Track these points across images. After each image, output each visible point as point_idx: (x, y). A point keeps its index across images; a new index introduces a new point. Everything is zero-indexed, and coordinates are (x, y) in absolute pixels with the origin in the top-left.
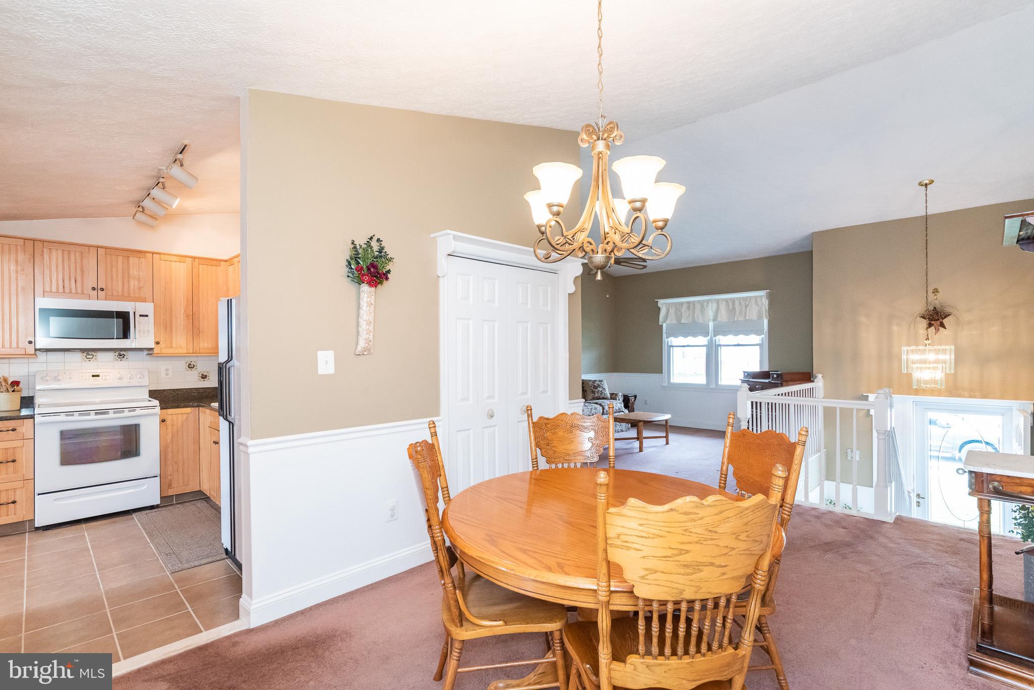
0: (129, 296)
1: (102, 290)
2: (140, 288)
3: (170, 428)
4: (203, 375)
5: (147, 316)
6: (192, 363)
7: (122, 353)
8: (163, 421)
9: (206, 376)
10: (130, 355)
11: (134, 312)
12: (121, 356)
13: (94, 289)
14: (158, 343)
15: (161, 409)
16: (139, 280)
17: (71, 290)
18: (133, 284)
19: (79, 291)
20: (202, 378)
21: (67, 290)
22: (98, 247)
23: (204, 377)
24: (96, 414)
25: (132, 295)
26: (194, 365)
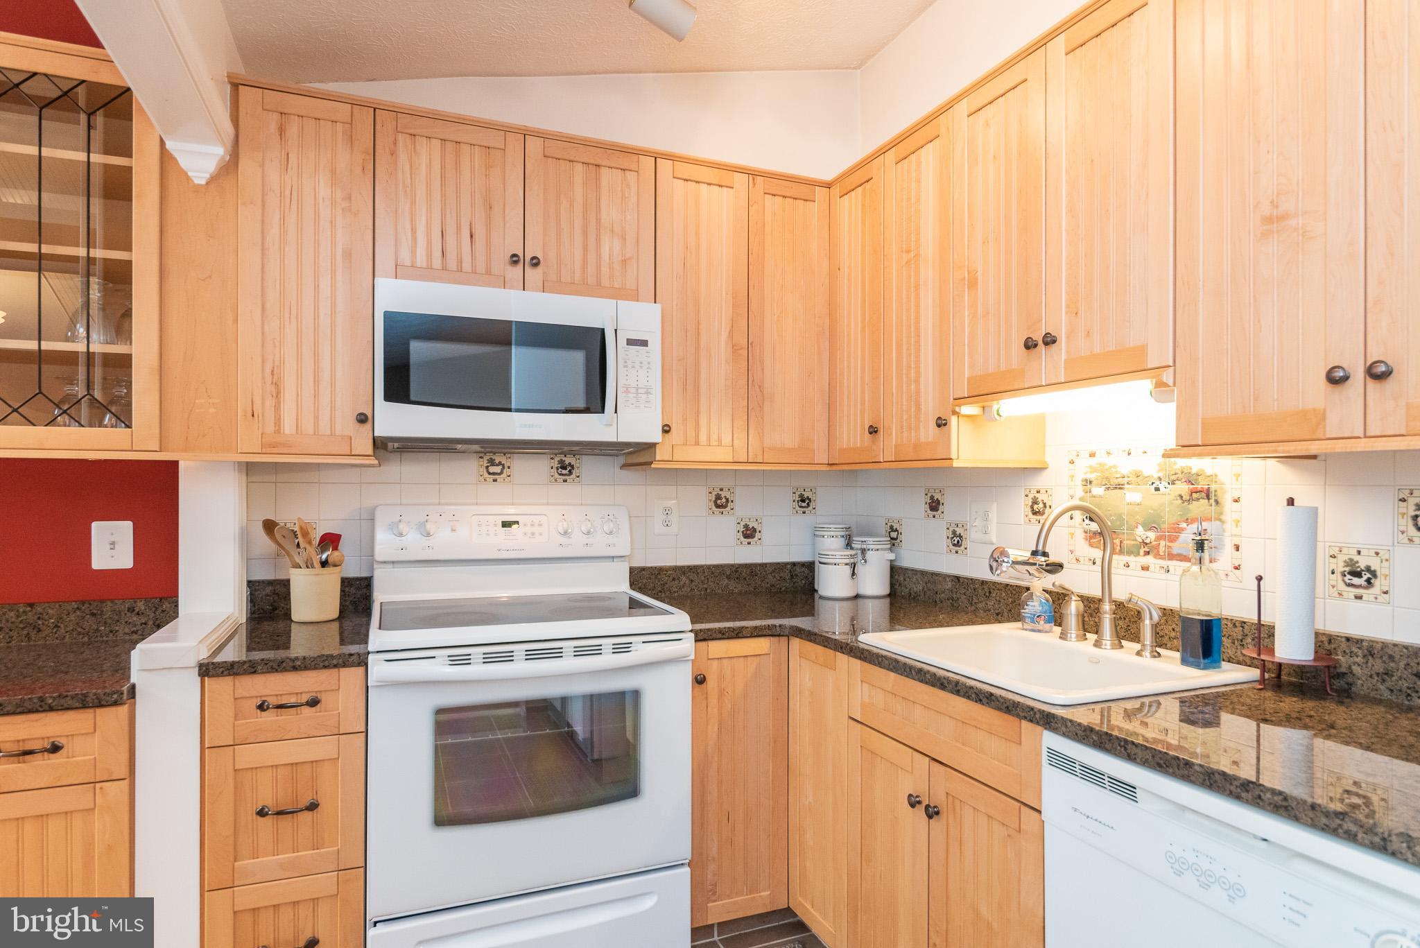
0: (599, 284)
1: (535, 262)
2: (624, 262)
3: (713, 701)
4: (746, 526)
5: (644, 343)
6: (723, 494)
7: (568, 460)
8: (700, 680)
9: (754, 530)
10: (586, 466)
11: (616, 330)
12: (564, 468)
13: (515, 260)
14: (666, 430)
15: (696, 641)
16: (623, 238)
17: (460, 262)
18: (610, 247)
19: (481, 268)
20: (746, 536)
21: (452, 265)
22: (526, 134)
23: (749, 533)
24: (531, 656)
25: (605, 282)
26: (727, 500)
